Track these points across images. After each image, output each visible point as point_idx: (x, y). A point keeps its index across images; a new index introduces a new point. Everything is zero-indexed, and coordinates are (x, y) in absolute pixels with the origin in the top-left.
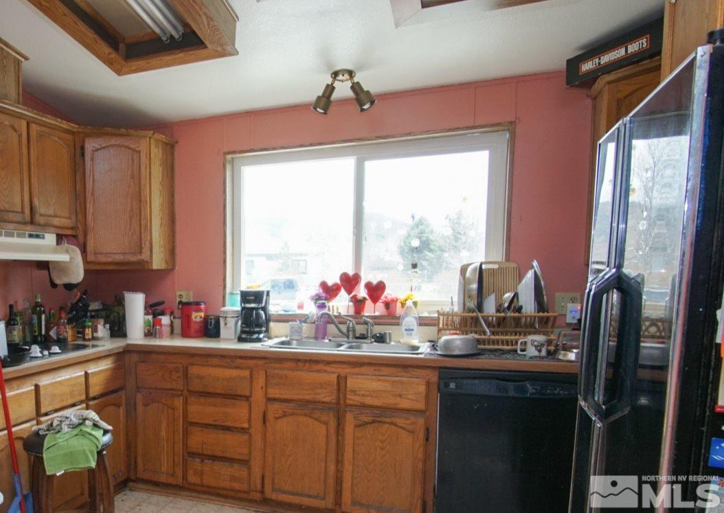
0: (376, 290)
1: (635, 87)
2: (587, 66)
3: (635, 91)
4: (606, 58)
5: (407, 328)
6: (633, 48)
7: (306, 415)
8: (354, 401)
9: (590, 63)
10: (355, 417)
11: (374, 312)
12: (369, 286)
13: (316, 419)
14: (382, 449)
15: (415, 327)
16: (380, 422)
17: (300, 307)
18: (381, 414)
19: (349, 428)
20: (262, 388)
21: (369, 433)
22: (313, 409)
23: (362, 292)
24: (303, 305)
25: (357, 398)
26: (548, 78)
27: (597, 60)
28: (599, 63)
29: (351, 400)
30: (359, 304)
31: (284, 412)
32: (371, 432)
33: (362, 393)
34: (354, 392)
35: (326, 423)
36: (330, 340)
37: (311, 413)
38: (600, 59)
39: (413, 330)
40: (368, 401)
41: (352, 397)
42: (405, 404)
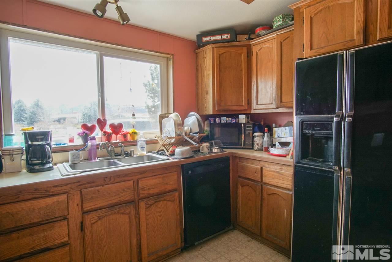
0: (117, 129)
1: (225, 51)
2: (206, 39)
3: (225, 52)
4: (214, 38)
5: (142, 147)
6: (224, 37)
7: (115, 213)
8: (144, 194)
9: (207, 38)
10: (145, 204)
11: (117, 140)
12: (112, 126)
13: (122, 213)
14: (160, 216)
15: (145, 146)
16: (158, 201)
17: (71, 140)
18: (159, 196)
19: (142, 211)
20: (77, 205)
21: (153, 210)
22: (120, 208)
23: (108, 129)
24: (73, 139)
25: (146, 192)
26: (183, 41)
27: (210, 38)
28: (211, 39)
29: (142, 194)
30: (108, 136)
31: (98, 217)
32: (154, 209)
33: (148, 188)
34: (143, 189)
35: (129, 214)
36: (100, 160)
37: (118, 211)
38: (211, 38)
39: (144, 147)
40: (151, 192)
41: (143, 192)
42: (169, 188)
